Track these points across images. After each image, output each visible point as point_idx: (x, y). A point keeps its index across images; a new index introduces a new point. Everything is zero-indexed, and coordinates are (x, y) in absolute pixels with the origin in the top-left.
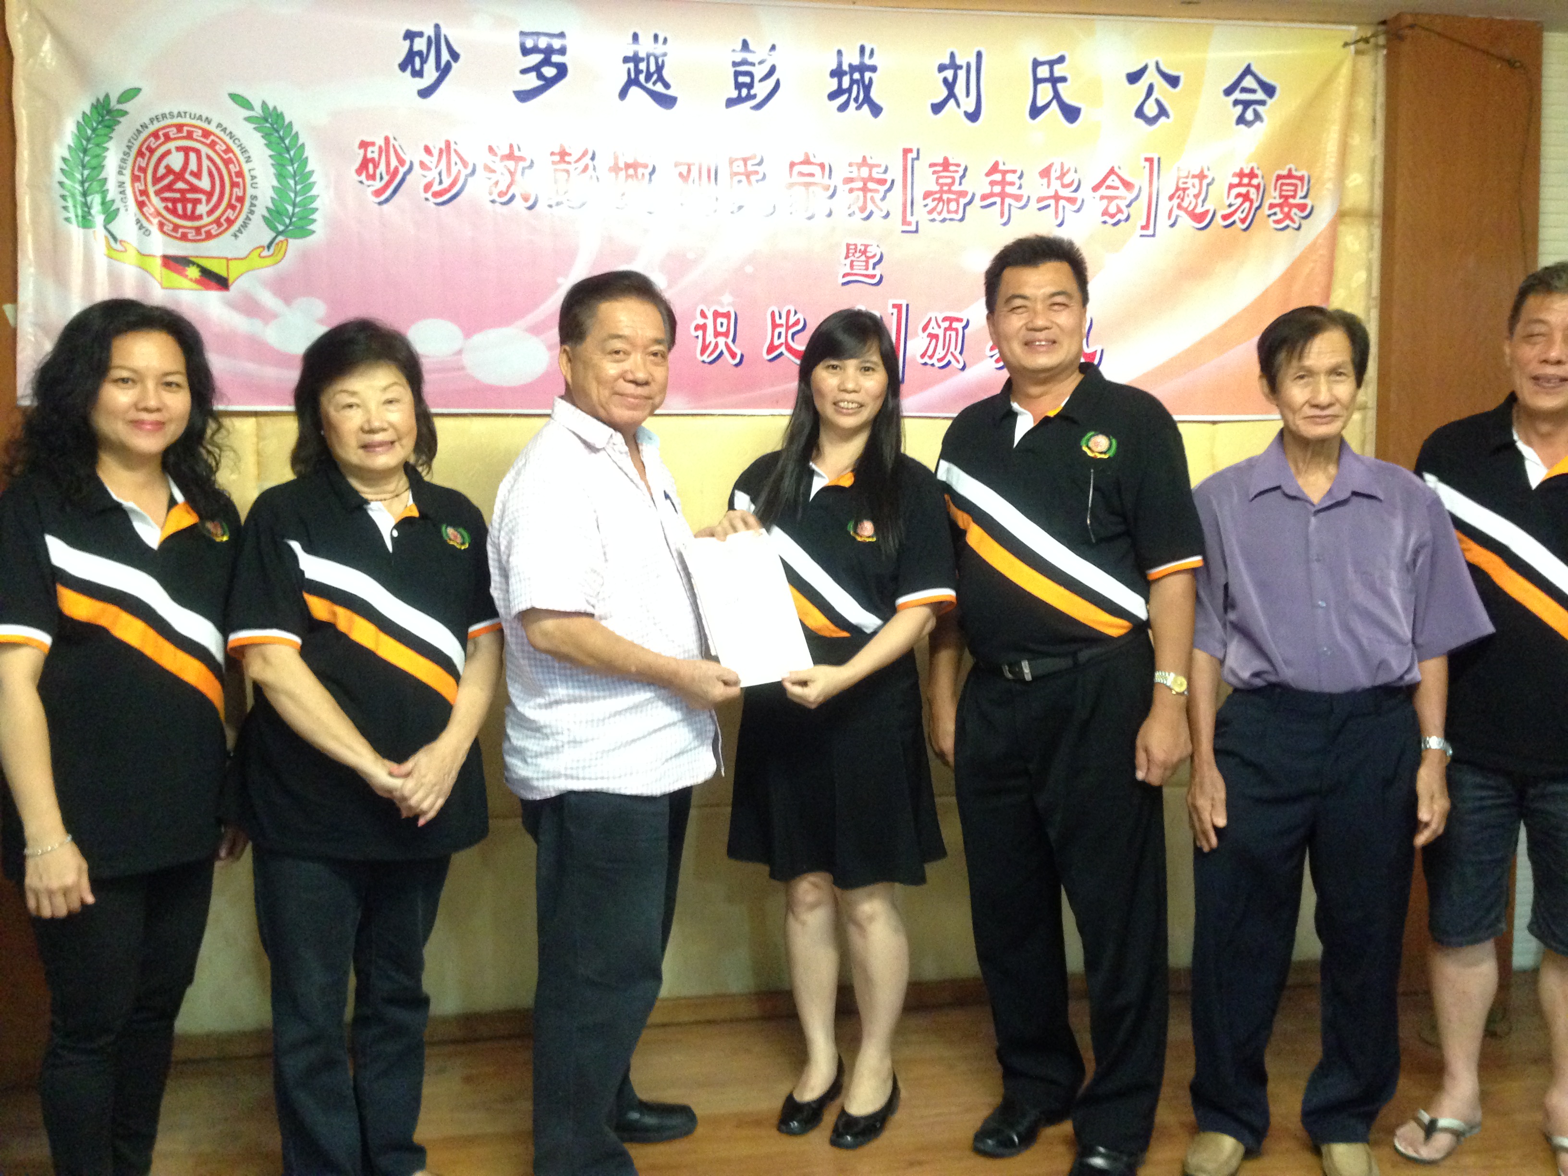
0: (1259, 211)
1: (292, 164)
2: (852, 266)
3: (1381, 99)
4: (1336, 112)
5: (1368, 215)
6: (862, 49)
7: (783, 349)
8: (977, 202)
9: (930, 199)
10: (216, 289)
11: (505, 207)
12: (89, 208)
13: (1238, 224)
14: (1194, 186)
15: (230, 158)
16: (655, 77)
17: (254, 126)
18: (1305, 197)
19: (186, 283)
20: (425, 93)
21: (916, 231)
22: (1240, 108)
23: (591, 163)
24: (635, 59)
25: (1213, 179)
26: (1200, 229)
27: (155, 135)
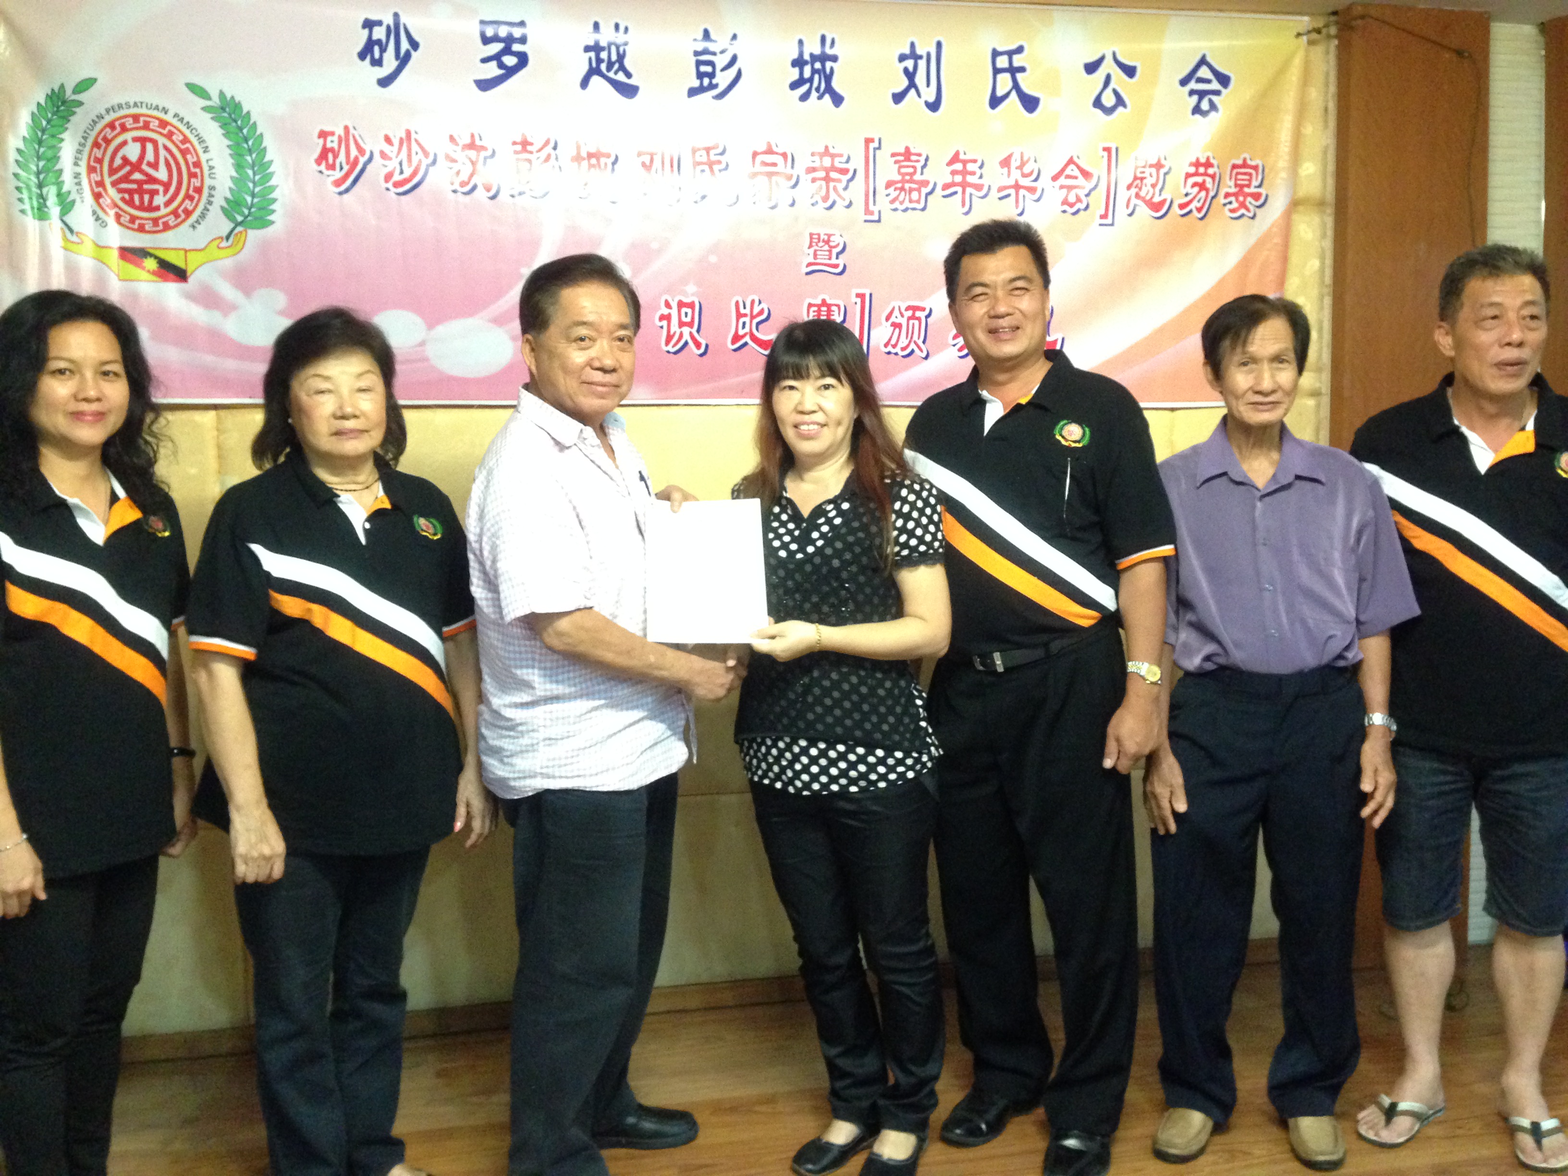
0: (1215, 201)
1: (251, 155)
2: (815, 256)
3: (1333, 89)
4: (1289, 100)
5: (1321, 204)
6: (823, 39)
7: (747, 339)
8: (939, 192)
9: (892, 188)
10: (175, 282)
11: (468, 197)
12: (45, 200)
13: (1195, 212)
14: (1151, 175)
15: (189, 149)
16: (616, 66)
17: (211, 115)
18: (1260, 186)
19: (144, 275)
20: (384, 82)
21: (879, 221)
22: (1195, 98)
23: (553, 152)
24: (596, 48)
25: (1170, 169)
26: (1158, 218)
27: (111, 125)
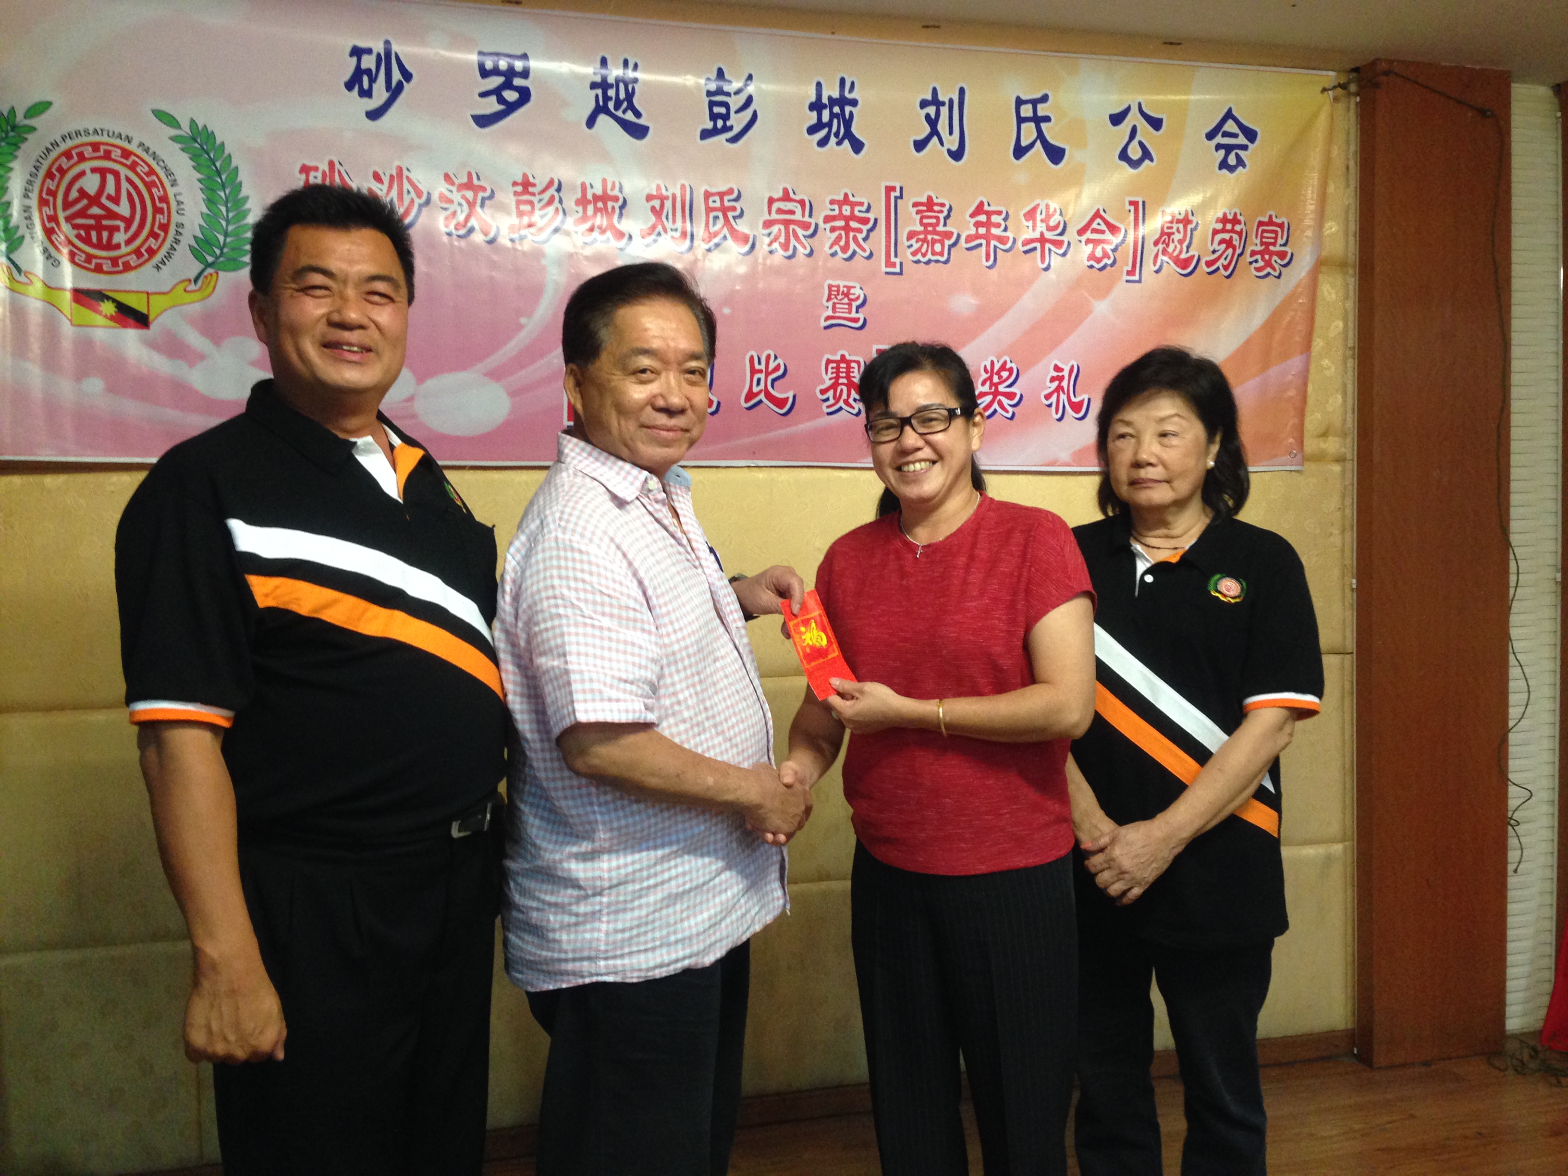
0: (1240, 259)
1: (224, 189)
2: (834, 309)
3: (1353, 147)
4: (1315, 159)
5: (1343, 265)
6: (842, 81)
7: (762, 396)
8: (962, 242)
9: (915, 239)
10: (136, 327)
11: (464, 240)
13: (1222, 270)
14: (1178, 231)
15: (154, 181)
16: (625, 104)
17: (177, 146)
18: (1285, 245)
19: (99, 320)
20: (373, 115)
21: (901, 273)
22: (1222, 152)
23: (556, 194)
24: (603, 85)
25: (1197, 223)
26: (1185, 275)
27: (68, 154)
